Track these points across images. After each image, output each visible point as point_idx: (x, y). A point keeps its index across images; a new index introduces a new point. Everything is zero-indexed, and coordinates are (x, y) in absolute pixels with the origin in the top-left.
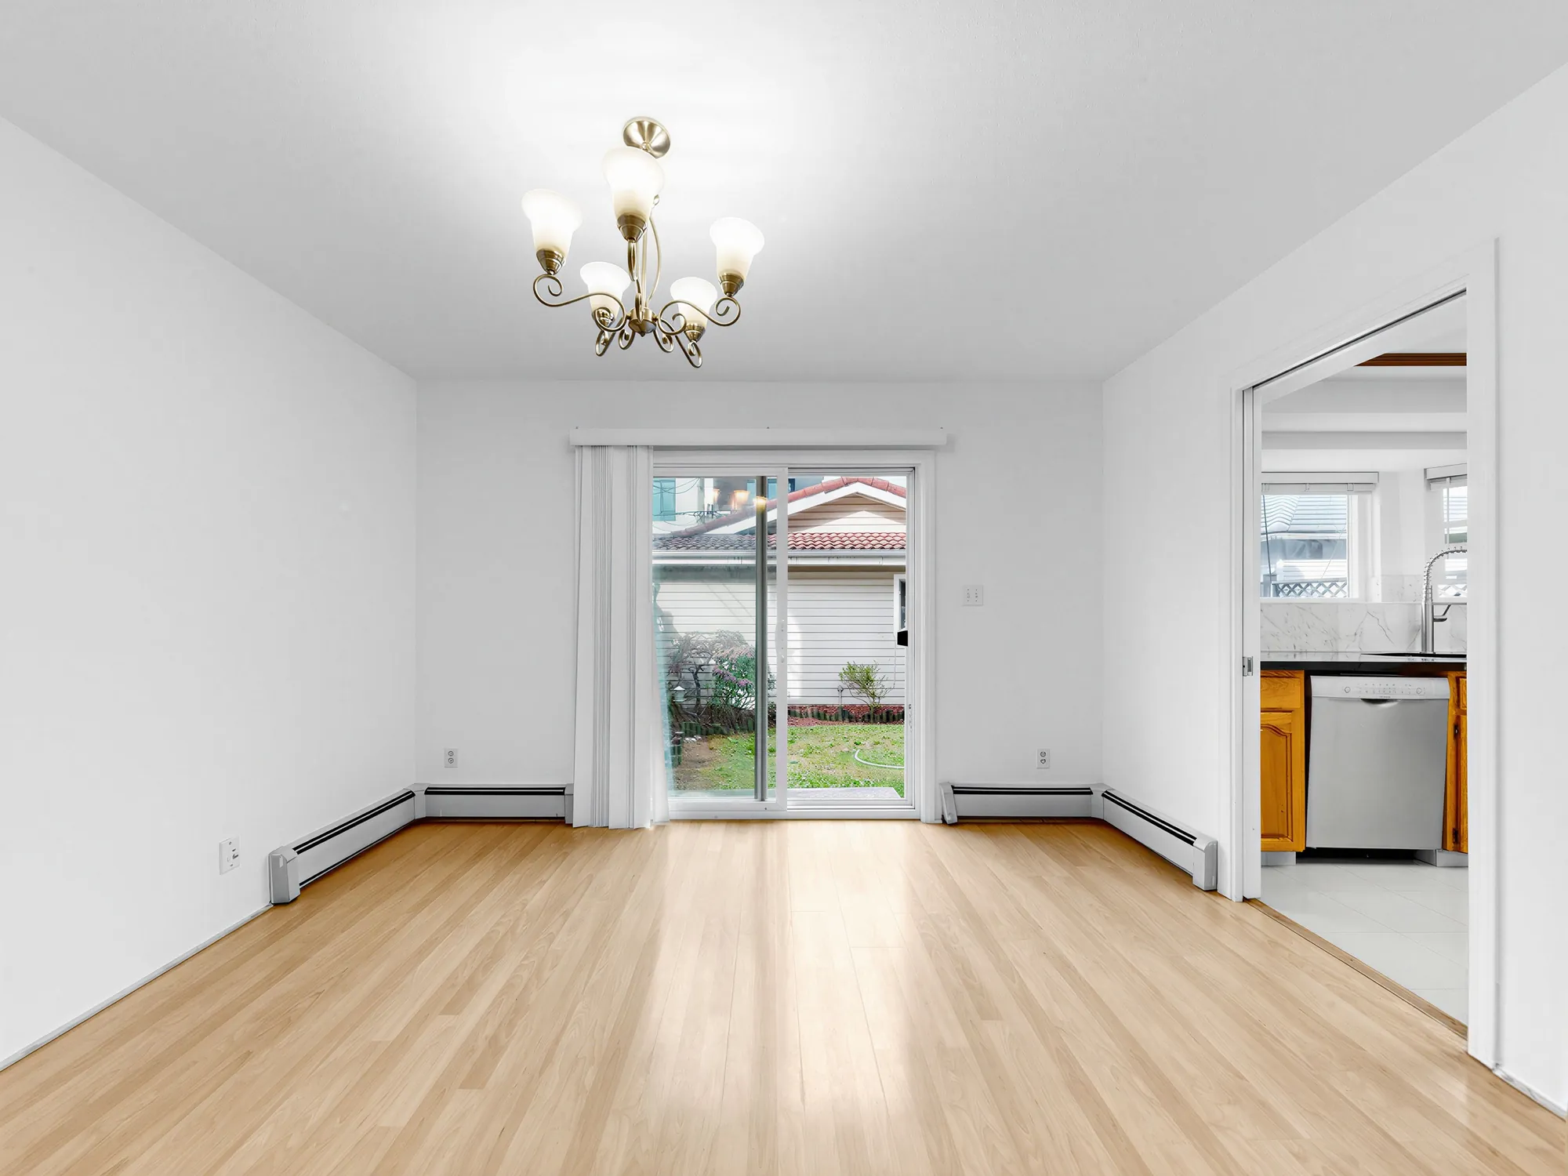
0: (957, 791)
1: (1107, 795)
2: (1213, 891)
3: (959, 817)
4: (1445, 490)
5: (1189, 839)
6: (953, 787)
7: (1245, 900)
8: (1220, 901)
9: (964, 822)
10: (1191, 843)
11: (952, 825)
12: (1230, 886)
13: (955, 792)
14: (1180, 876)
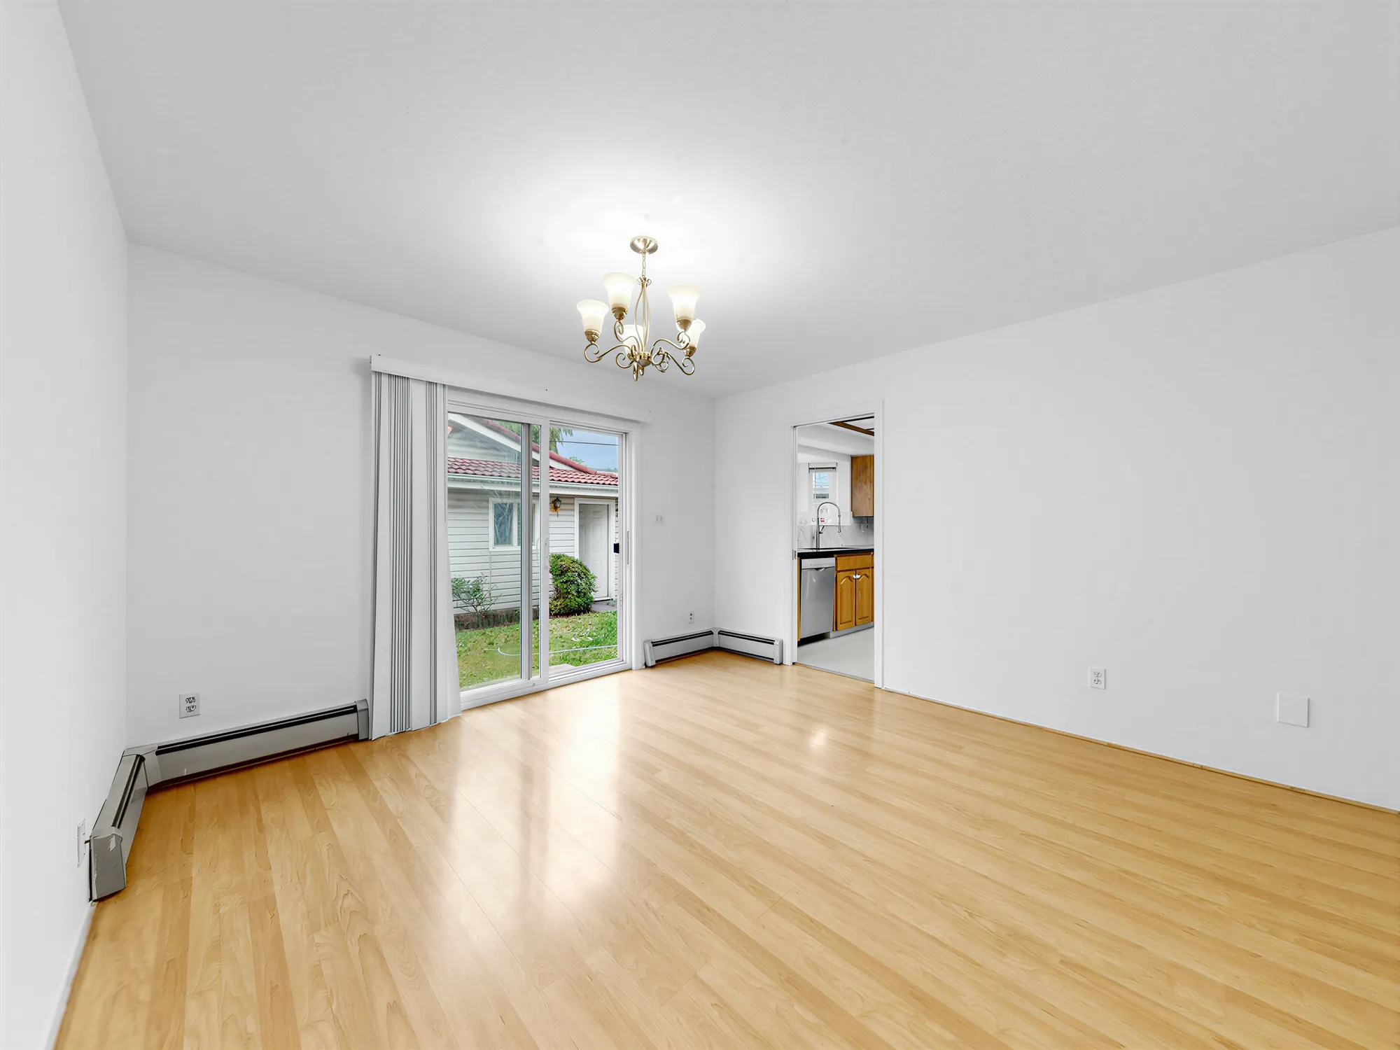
0: (655, 644)
1: (721, 633)
2: (781, 664)
3: (657, 661)
4: (814, 474)
5: (771, 642)
6: (652, 643)
7: (794, 664)
8: (785, 667)
9: (661, 663)
10: (773, 644)
11: (652, 667)
12: (787, 661)
13: (653, 646)
14: (767, 661)
